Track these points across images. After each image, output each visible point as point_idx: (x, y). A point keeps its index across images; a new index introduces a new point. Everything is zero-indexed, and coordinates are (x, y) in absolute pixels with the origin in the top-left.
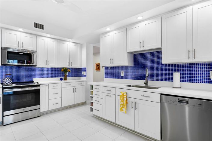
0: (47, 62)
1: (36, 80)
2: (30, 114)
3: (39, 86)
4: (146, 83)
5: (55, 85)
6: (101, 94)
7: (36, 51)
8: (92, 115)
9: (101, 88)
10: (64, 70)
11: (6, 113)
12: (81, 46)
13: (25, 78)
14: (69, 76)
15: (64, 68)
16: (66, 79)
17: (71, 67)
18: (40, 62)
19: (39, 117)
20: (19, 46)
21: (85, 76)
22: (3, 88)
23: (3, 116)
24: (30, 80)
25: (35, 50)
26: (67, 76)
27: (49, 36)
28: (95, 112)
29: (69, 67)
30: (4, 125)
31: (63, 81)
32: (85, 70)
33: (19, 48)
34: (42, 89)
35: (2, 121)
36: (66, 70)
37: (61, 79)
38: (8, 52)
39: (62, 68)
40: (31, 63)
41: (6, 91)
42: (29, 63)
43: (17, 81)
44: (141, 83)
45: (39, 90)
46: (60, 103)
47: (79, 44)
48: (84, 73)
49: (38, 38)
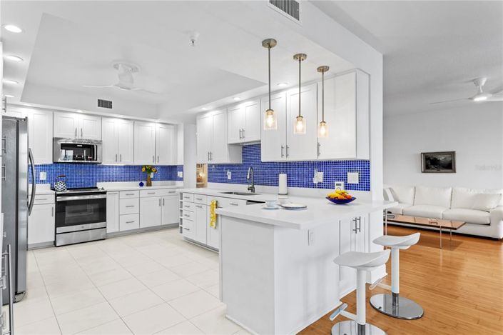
0: (118, 157)
1: (101, 186)
2: (91, 235)
3: (105, 193)
4: (252, 189)
5: (129, 193)
6: (191, 205)
7: (101, 141)
8: (183, 239)
9: (191, 196)
10: (146, 169)
11: (60, 230)
12: (176, 128)
13: (84, 182)
14: (153, 179)
15: (145, 166)
16: (149, 184)
17: (157, 164)
18: (106, 158)
19: (104, 239)
20: (76, 135)
21: (181, 179)
22: (57, 195)
23: (56, 234)
24: (92, 185)
25: (99, 139)
26: (151, 179)
27: (122, 116)
28: (185, 233)
29: (154, 164)
30: (57, 245)
31: (144, 187)
32: (181, 168)
33: (77, 138)
34: (109, 198)
35: (54, 240)
36: (149, 169)
37: (141, 185)
38: (62, 144)
39: (142, 167)
40: (93, 160)
41: (59, 199)
42: (91, 160)
43: (72, 186)
44: (244, 188)
45: (105, 199)
46: (137, 222)
47: (173, 125)
48: (180, 174)
49: (105, 120)
